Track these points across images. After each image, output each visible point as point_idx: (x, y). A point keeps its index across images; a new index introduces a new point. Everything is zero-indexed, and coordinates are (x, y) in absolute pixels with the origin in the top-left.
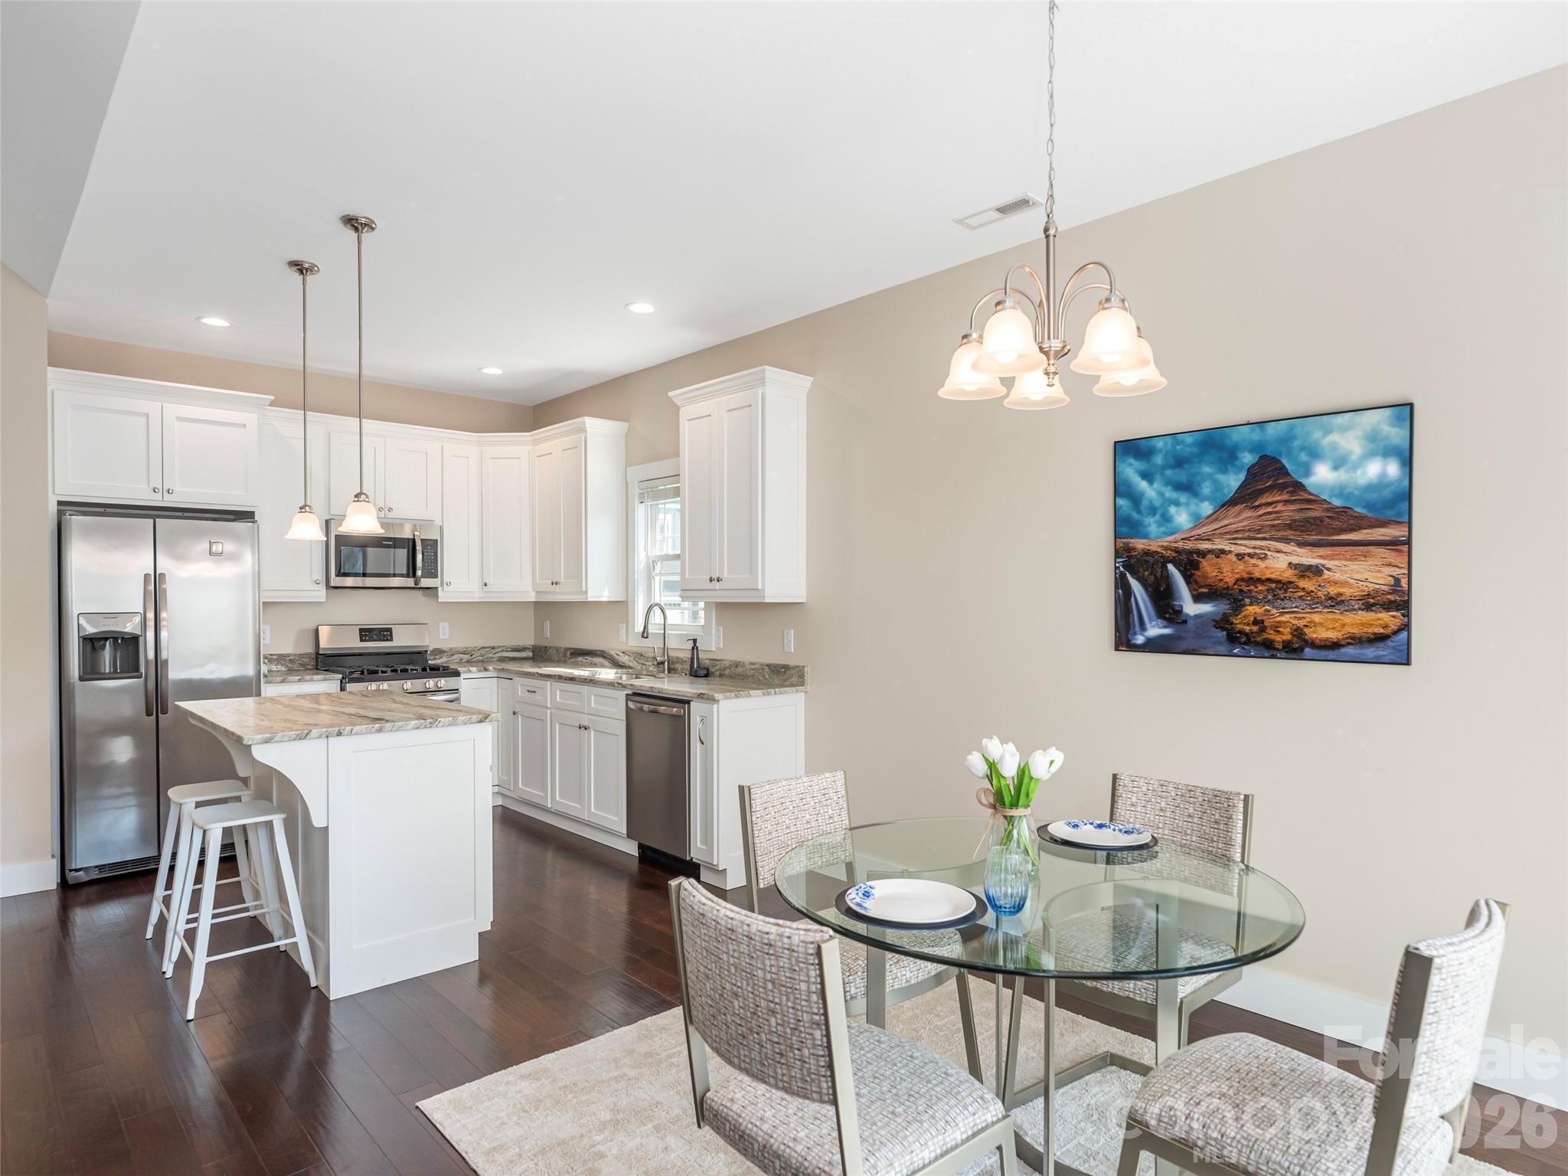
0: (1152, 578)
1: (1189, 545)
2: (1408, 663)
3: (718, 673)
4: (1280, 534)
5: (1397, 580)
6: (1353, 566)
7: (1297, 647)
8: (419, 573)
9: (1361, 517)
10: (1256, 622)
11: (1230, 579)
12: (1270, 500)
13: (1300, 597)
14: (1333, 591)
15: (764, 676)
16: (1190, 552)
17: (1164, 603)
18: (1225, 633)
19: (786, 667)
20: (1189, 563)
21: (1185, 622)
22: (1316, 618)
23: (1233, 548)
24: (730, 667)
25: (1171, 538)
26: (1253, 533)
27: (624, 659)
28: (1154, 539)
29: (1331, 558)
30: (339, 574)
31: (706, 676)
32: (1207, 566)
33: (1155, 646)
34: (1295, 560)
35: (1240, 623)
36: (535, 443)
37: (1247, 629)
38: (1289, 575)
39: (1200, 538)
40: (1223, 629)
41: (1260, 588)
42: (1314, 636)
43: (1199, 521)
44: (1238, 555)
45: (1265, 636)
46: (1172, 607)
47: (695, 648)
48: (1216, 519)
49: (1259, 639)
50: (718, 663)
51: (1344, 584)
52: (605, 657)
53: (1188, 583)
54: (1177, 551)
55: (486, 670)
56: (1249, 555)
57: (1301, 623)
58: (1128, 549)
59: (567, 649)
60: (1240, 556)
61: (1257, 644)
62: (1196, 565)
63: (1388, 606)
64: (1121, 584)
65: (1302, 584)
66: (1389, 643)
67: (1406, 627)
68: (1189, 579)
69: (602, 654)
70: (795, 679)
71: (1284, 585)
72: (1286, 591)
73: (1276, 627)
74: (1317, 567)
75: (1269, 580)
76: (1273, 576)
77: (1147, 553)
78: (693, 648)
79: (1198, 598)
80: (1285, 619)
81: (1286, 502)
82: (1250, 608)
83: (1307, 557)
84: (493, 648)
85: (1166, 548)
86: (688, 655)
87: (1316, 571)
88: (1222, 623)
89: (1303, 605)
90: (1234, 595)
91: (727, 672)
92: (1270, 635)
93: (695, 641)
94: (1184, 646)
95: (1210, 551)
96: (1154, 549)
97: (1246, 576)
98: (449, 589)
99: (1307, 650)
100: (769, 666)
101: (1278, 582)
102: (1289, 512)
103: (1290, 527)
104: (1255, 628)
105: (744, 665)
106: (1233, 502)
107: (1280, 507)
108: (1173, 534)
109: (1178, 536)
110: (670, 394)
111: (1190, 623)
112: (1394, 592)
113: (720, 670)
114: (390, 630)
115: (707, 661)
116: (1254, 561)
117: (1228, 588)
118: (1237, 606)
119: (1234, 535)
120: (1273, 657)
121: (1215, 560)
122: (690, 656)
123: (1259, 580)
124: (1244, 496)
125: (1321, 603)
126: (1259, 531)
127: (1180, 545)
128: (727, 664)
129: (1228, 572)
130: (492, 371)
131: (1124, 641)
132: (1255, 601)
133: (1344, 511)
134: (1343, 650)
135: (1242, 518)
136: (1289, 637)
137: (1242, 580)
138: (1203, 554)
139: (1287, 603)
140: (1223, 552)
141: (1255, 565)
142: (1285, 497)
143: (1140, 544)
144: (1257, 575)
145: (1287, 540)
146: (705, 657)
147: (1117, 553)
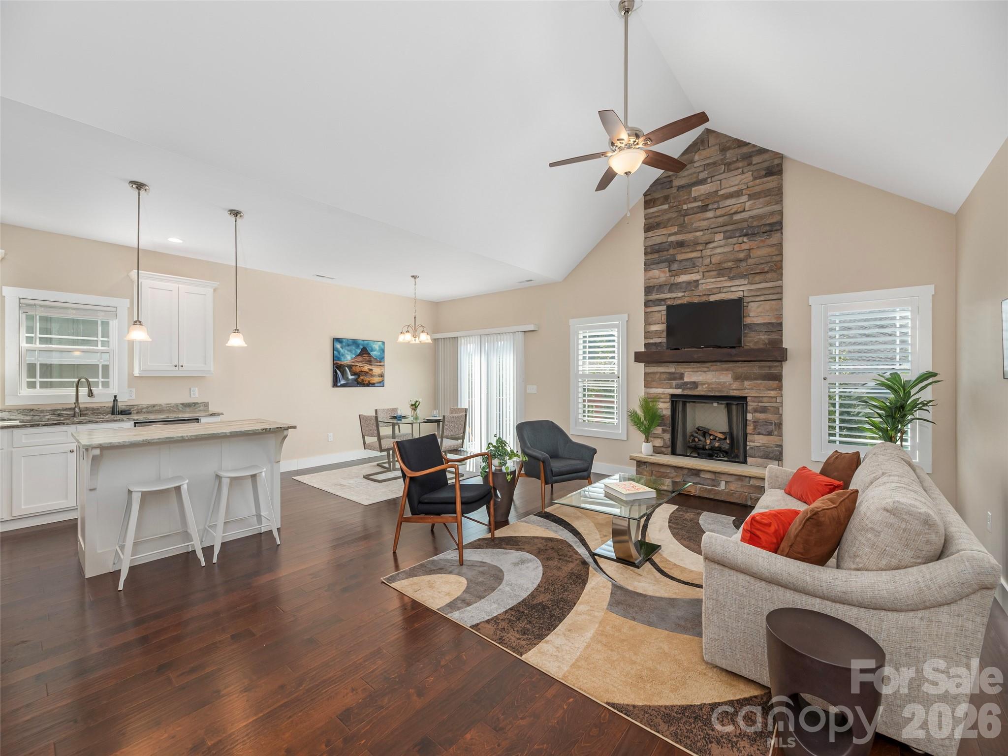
0: (342, 370)
1: (350, 363)
2: (384, 387)
3: (135, 412)
4: (366, 362)
5: (383, 372)
6: (377, 369)
7: (368, 385)
9: (378, 360)
10: (362, 380)
12: (365, 355)
13: (369, 375)
14: (374, 374)
15: (178, 409)
16: (350, 365)
17: (345, 376)
18: (356, 382)
19: (195, 404)
20: (350, 367)
21: (349, 380)
22: (372, 379)
24: (147, 407)
26: (362, 362)
28: (342, 361)
29: (374, 367)
32: (353, 368)
33: (343, 386)
34: (368, 368)
35: (360, 380)
38: (367, 371)
39: (352, 362)
41: (363, 373)
42: (371, 382)
43: (353, 359)
47: (115, 400)
48: (355, 359)
50: (134, 407)
51: (376, 372)
53: (350, 371)
54: (347, 365)
57: (369, 380)
58: (337, 364)
60: (360, 366)
61: (362, 384)
62: (352, 368)
63: (382, 376)
64: (335, 372)
65: (369, 372)
66: (382, 383)
67: (384, 380)
70: (202, 408)
71: (367, 372)
72: (367, 374)
76: (365, 371)
77: (341, 365)
78: (114, 400)
79: (351, 375)
80: (366, 379)
83: (370, 367)
85: (345, 364)
86: (111, 405)
87: (372, 370)
88: (356, 380)
90: (358, 375)
91: (144, 410)
92: (364, 382)
93: (115, 397)
94: (349, 385)
96: (342, 363)
97: (360, 371)
99: (370, 385)
100: (182, 404)
102: (368, 358)
103: (368, 361)
105: (160, 405)
106: (359, 355)
107: (366, 357)
108: (347, 361)
112: (382, 374)
113: (138, 409)
115: (123, 407)
117: (357, 373)
118: (359, 377)
119: (359, 362)
120: (365, 387)
121: (355, 367)
122: (112, 405)
124: (360, 354)
125: (372, 376)
127: (348, 363)
129: (358, 370)
131: (335, 384)
132: (362, 376)
133: (375, 359)
134: (375, 385)
135: (360, 359)
136: (367, 383)
138: (353, 365)
139: (367, 376)
140: (357, 365)
141: (362, 368)
142: (367, 355)
143: (339, 362)
144: (362, 370)
145: (367, 364)
146: (122, 404)
147: (334, 364)
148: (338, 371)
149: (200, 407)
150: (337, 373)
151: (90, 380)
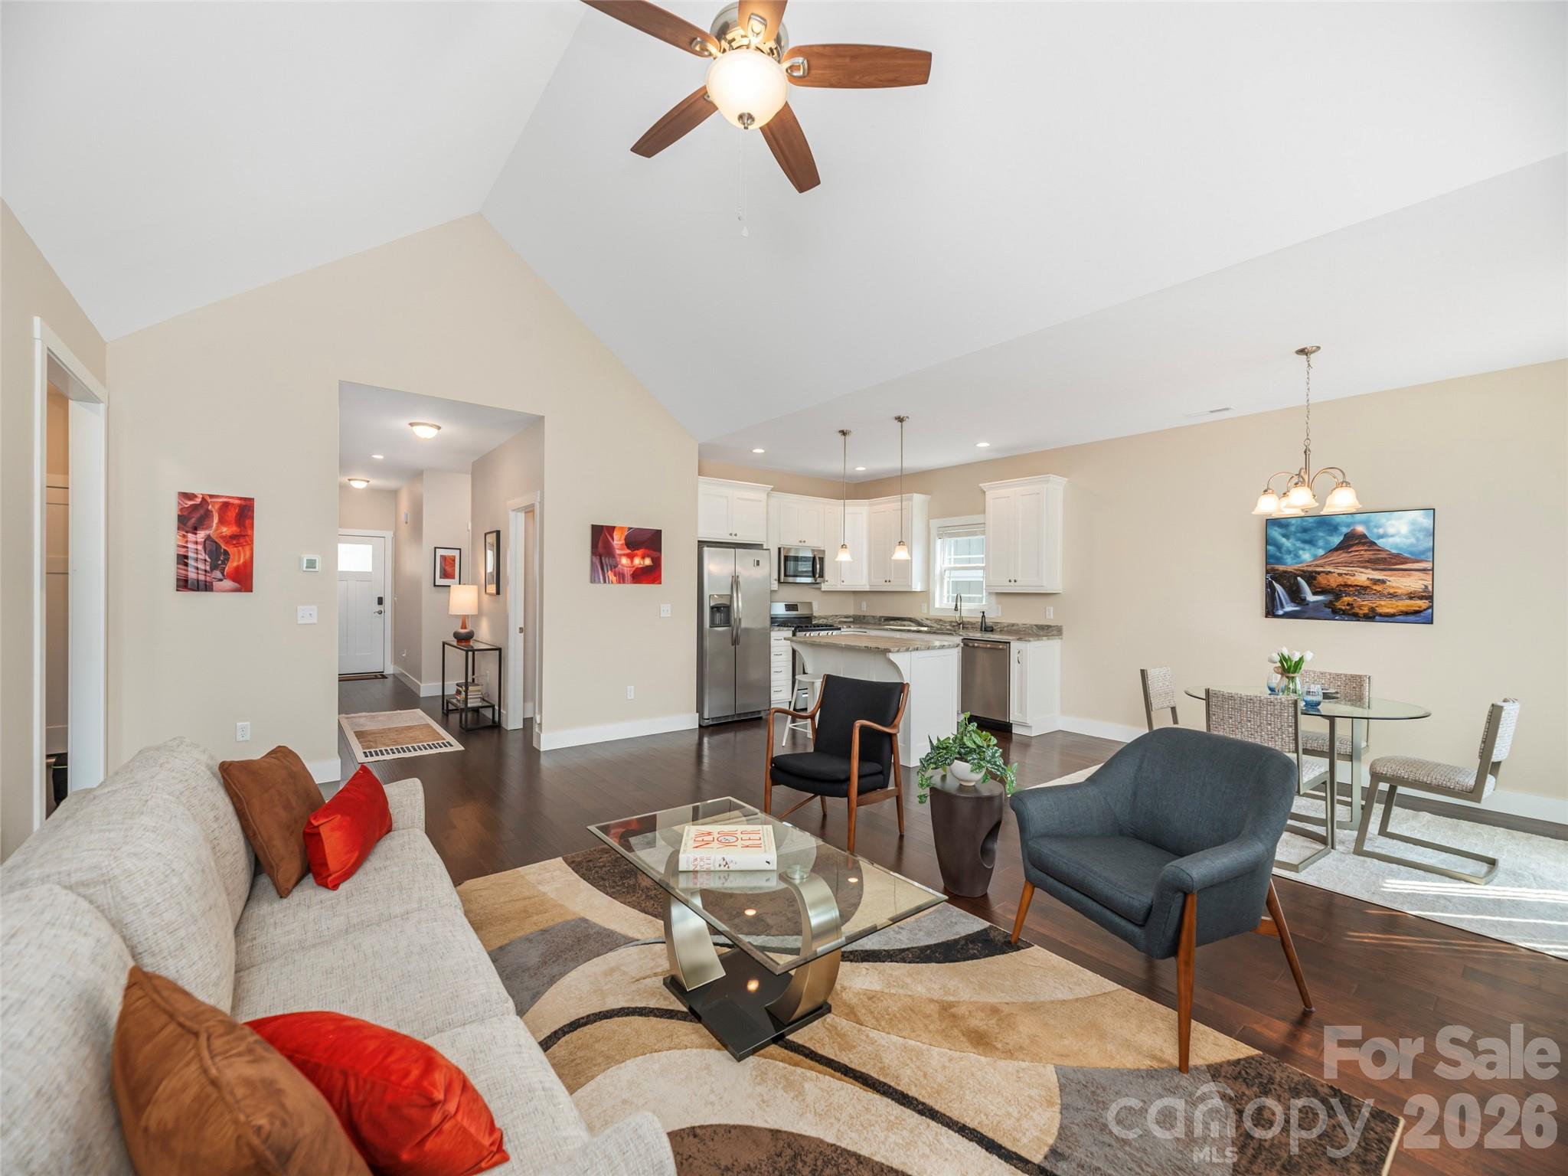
0: (1288, 584)
1: (1310, 569)
2: (1432, 623)
4: (1362, 565)
5: (1426, 587)
6: (1402, 579)
7: (1371, 616)
8: (817, 576)
9: (1408, 558)
10: (1348, 604)
11: (1334, 585)
12: (1357, 549)
13: (1374, 594)
14: (1392, 591)
15: (1032, 631)
16: (1312, 572)
17: (1295, 595)
18: (1330, 610)
19: (1049, 627)
20: (1311, 577)
21: (1307, 604)
22: (1383, 603)
23: (1336, 570)
24: (1008, 626)
25: (1299, 565)
26: (1347, 564)
27: (928, 622)
28: (1289, 565)
29: (1391, 576)
30: (786, 575)
31: (992, 631)
32: (1321, 579)
34: (1371, 577)
35: (1339, 605)
36: (871, 505)
37: (1343, 608)
38: (1367, 583)
39: (1317, 566)
40: (1329, 608)
41: (1351, 589)
42: (1381, 611)
43: (1316, 558)
44: (1338, 574)
45: (1354, 611)
46: (1300, 597)
47: (983, 616)
48: (1326, 557)
49: (1350, 612)
50: (999, 624)
51: (1398, 588)
52: (912, 622)
53: (1310, 586)
54: (1303, 571)
55: (850, 627)
56: (1345, 574)
57: (1374, 605)
58: (1273, 570)
59: (881, 617)
60: (1340, 575)
61: (1349, 615)
62: (1314, 578)
63: (1421, 598)
64: (1269, 586)
65: (1375, 587)
66: (1422, 614)
67: (1431, 607)
68: (1310, 585)
69: (910, 620)
70: (1055, 632)
71: (1365, 588)
72: (1366, 591)
73: (1360, 607)
74: (1383, 580)
75: (1357, 586)
76: (1358, 584)
77: (1285, 572)
79: (1315, 593)
80: (1364, 604)
81: (1366, 550)
82: (1346, 598)
83: (1377, 575)
84: (836, 616)
85: (1297, 570)
86: (978, 620)
87: (1383, 582)
88: (1329, 605)
89: (1374, 597)
90: (1337, 593)
91: (1005, 629)
92: (1357, 610)
93: (983, 613)
94: (1307, 616)
95: (1322, 572)
96: (1289, 570)
97: (1343, 583)
98: (829, 583)
99: (1377, 617)
100: (1036, 626)
101: (1362, 586)
103: (1368, 562)
104: (1348, 608)
105: (1018, 625)
106: (1336, 549)
107: (1362, 553)
108: (1301, 563)
109: (1304, 565)
110: (981, 485)
111: (1310, 605)
112: (1424, 592)
113: (1000, 628)
114: (797, 605)
115: (990, 623)
116: (1347, 577)
117: (1332, 589)
118: (1338, 597)
119: (1337, 565)
120: (1359, 620)
121: (1325, 576)
122: (980, 620)
123: (1351, 586)
124: (1342, 547)
125: (1385, 596)
126: (1351, 563)
127: (1305, 569)
128: (1006, 625)
129: (1333, 582)
130: (861, 469)
131: (1271, 611)
132: (1348, 595)
133: (1398, 555)
134: (1397, 617)
135: (1341, 557)
136: (1367, 611)
137: (1341, 585)
138: (1319, 573)
139: (1367, 596)
140: (1330, 572)
141: (1348, 579)
142: (1366, 548)
143: (1281, 568)
144: (1349, 583)
145: (1366, 568)
146: (989, 621)
147: (1267, 572)
148: (1278, 586)
149: (1052, 631)
150: (1273, 590)
151: (962, 595)
